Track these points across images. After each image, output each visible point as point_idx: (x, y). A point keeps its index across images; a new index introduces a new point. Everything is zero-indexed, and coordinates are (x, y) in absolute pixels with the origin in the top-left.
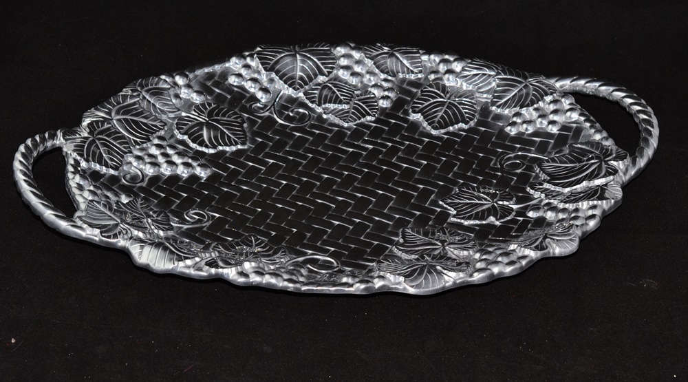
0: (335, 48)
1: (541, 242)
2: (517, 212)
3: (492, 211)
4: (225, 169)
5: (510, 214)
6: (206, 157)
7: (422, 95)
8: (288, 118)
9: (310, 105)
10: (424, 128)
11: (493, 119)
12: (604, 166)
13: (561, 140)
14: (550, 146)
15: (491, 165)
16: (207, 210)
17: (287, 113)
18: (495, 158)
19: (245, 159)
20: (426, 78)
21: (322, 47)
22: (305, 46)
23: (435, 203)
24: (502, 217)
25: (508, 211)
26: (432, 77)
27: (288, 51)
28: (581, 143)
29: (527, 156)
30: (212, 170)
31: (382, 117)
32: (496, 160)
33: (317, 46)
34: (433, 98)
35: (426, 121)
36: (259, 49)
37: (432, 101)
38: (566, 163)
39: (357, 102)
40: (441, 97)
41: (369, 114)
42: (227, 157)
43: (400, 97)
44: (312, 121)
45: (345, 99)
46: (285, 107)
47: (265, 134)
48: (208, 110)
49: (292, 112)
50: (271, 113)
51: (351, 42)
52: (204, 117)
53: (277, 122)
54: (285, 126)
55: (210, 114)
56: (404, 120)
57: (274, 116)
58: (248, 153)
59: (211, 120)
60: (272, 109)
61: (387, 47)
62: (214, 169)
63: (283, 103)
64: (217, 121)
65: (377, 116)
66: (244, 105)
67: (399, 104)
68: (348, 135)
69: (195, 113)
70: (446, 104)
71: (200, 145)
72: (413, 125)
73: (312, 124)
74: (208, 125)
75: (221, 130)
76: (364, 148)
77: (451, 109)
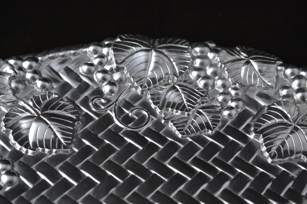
0: (192, 48)
4: (33, 178)
6: (21, 159)
7: (269, 113)
8: (126, 120)
9: (153, 106)
10: (262, 153)
17: (127, 112)
19: (62, 169)
20: (277, 93)
21: (181, 44)
22: (164, 42)
26: (284, 92)
27: (144, 45)
30: (20, 180)
31: (221, 131)
33: (177, 43)
34: (277, 117)
35: (266, 146)
36: (118, 40)
37: (277, 120)
39: (201, 110)
40: (287, 117)
41: (209, 127)
42: (43, 162)
43: (246, 110)
44: (149, 125)
45: (189, 106)
46: (128, 105)
47: (97, 136)
48: (46, 101)
49: (131, 112)
50: (111, 110)
51: (211, 43)
52: (36, 109)
53: (113, 122)
54: (119, 129)
55: (46, 107)
56: (244, 139)
57: (113, 115)
58: (68, 160)
59: (43, 115)
60: (113, 106)
61: (245, 53)
62: (22, 178)
63: (127, 99)
64: (49, 116)
65: (217, 129)
66: (86, 98)
67: (243, 116)
68: (180, 149)
69: (31, 104)
70: (291, 128)
71: (21, 143)
72: (252, 148)
73: (149, 129)
74: (39, 119)
75: (50, 127)
76: (190, 172)
77: (294, 135)
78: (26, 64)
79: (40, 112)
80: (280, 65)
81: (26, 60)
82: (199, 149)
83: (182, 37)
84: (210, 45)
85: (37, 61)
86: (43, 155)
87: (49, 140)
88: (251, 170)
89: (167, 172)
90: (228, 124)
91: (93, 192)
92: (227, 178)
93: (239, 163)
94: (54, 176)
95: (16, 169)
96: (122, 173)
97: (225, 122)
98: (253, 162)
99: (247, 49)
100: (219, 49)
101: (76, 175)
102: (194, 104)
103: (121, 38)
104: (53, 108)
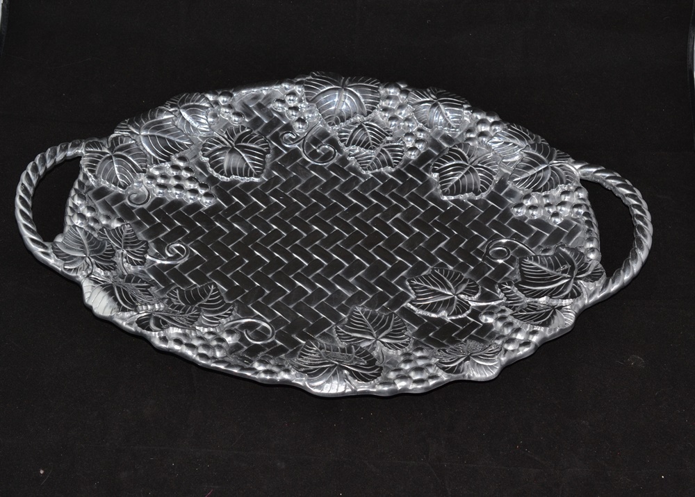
0: (383, 88)
1: (460, 364)
2: (473, 310)
3: (447, 304)
4: (227, 200)
5: (464, 311)
6: (218, 184)
7: (449, 154)
8: (314, 155)
9: (340, 143)
11: (506, 194)
12: (572, 284)
13: (556, 235)
14: (544, 239)
15: (479, 247)
16: (191, 246)
17: (315, 148)
18: (486, 240)
19: (252, 194)
21: (372, 84)
22: (356, 81)
23: (401, 282)
24: (454, 314)
25: (463, 306)
27: (335, 83)
28: (568, 248)
29: (517, 245)
30: (216, 201)
31: (402, 169)
32: (487, 242)
33: (368, 82)
34: (457, 158)
35: (440, 183)
36: (310, 77)
37: (455, 162)
38: (545, 266)
39: (385, 149)
40: (465, 159)
41: (390, 164)
42: (237, 188)
43: (429, 151)
44: (334, 161)
45: (374, 144)
46: (315, 141)
47: (284, 168)
48: (239, 134)
49: (319, 148)
50: (299, 146)
51: (402, 84)
52: (231, 142)
53: (301, 156)
54: (306, 163)
55: (239, 140)
56: (422, 176)
57: (301, 150)
58: (258, 187)
59: (237, 147)
60: (302, 141)
61: (434, 95)
62: (218, 199)
63: (316, 136)
64: (242, 148)
65: (398, 167)
66: (277, 133)
67: (424, 157)
68: (361, 183)
69: (226, 136)
70: (466, 169)
71: (217, 171)
72: (428, 185)
73: (334, 165)
74: (232, 151)
75: (243, 158)
76: (368, 202)
77: (468, 175)
78: (222, 99)
79: (233, 144)
80: (467, 109)
81: (221, 95)
82: (379, 184)
83: (373, 77)
84: (402, 86)
85: (231, 95)
86: (236, 182)
87: (242, 169)
88: (423, 204)
89: (347, 202)
90: (410, 163)
91: (280, 215)
92: (399, 210)
93: (414, 198)
94: (245, 199)
95: (213, 192)
96: (306, 200)
97: (408, 160)
98: (427, 197)
99: (438, 90)
100: (410, 90)
101: (265, 200)
102: (378, 143)
103: (313, 76)
104: (246, 141)
